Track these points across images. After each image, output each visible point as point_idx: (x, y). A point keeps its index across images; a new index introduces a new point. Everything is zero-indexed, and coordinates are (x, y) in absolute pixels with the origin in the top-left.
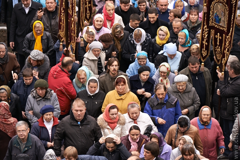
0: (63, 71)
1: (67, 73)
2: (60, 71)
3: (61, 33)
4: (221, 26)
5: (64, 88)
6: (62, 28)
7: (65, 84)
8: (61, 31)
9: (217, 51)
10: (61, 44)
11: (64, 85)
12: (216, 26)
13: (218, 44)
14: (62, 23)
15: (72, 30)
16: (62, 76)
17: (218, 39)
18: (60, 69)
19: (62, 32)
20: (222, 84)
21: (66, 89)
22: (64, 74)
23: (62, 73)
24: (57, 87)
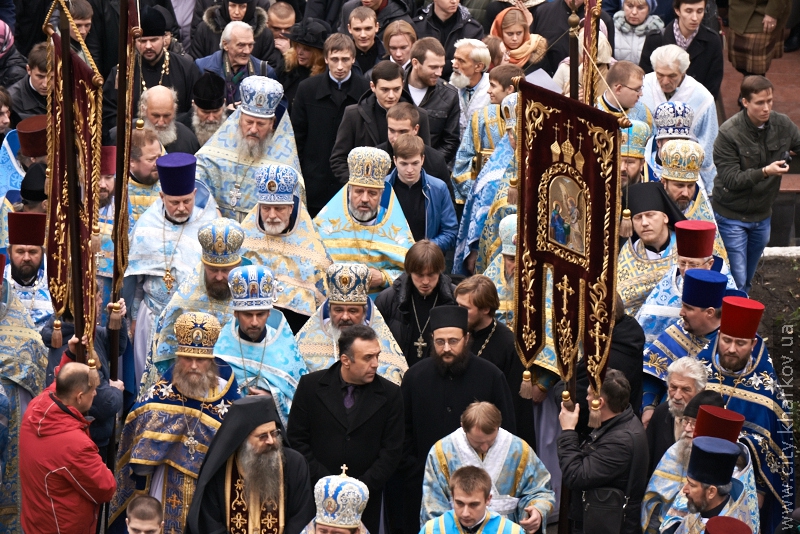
0: (65, 410)
1: (79, 419)
2: (56, 412)
3: (56, 288)
4: (573, 253)
5: (72, 467)
6: (59, 272)
7: (73, 453)
8: (56, 281)
9: (561, 335)
10: (57, 326)
11: (71, 458)
12: (557, 252)
13: (565, 313)
14: (57, 255)
15: (88, 280)
16: (63, 428)
17: (565, 296)
18: (56, 406)
19: (59, 286)
20: (570, 447)
21: (77, 469)
22: (69, 420)
23: (62, 418)
24: (49, 466)
